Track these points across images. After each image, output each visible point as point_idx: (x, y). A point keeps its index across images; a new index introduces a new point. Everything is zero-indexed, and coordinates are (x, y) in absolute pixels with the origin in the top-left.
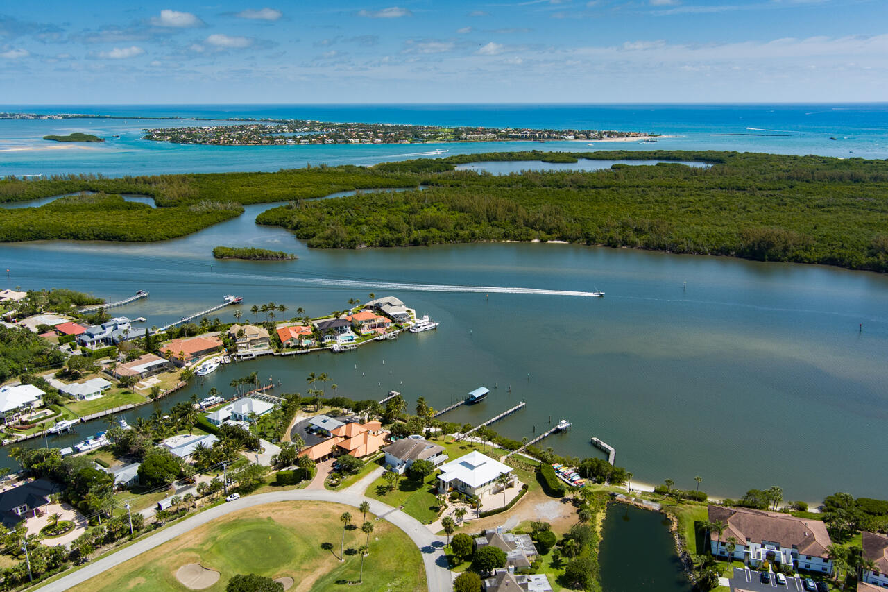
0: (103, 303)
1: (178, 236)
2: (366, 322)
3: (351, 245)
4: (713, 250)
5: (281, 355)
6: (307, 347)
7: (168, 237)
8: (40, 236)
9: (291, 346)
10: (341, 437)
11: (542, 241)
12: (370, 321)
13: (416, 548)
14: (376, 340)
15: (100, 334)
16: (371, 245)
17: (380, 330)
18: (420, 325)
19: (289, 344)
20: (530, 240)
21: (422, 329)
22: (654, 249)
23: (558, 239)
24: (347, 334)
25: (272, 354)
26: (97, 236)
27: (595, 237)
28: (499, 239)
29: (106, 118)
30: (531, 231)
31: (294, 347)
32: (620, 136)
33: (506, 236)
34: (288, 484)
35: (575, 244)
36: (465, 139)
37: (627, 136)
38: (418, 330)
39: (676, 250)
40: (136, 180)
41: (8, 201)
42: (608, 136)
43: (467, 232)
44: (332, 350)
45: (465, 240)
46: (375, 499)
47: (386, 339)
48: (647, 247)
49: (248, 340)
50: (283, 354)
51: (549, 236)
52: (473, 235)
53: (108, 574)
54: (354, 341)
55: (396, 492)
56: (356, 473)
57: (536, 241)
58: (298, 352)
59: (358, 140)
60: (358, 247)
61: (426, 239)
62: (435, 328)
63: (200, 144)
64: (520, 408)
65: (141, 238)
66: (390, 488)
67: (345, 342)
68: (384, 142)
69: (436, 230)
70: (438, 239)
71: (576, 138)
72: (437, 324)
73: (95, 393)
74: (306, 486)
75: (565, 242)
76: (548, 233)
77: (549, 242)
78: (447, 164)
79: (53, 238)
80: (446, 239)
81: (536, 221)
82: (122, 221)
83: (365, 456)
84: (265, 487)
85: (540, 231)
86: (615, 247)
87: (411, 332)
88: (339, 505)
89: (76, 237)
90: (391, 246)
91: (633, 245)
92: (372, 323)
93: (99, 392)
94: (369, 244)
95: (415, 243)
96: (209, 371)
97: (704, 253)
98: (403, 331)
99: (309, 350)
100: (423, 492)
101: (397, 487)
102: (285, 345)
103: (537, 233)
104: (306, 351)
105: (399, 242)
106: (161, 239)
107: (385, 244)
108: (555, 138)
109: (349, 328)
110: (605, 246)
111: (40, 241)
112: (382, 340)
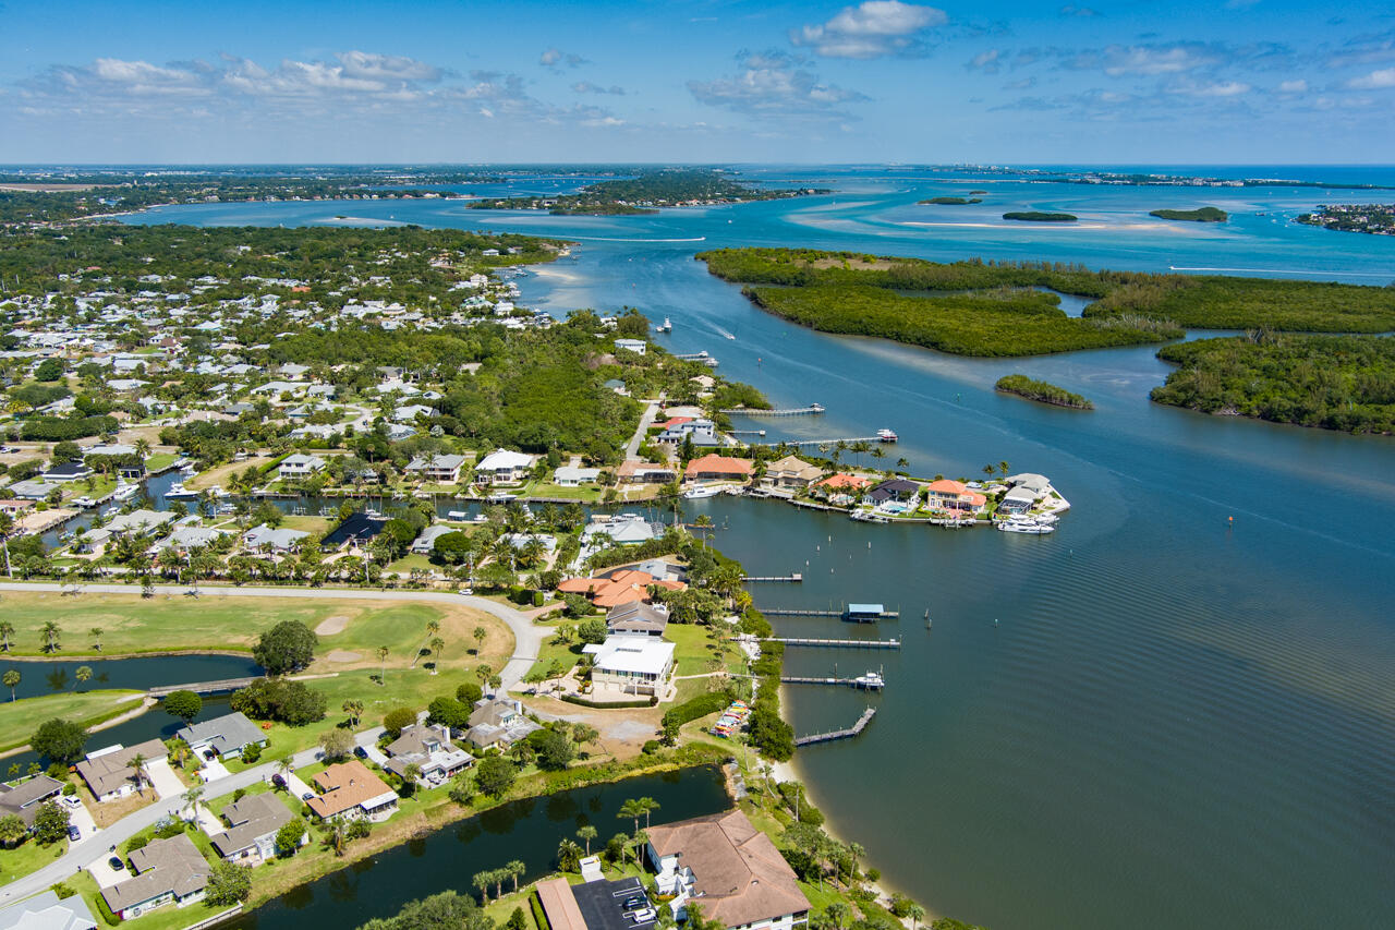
0: (769, 408)
1: (1012, 355)
2: (940, 494)
3: (1208, 407)
5: (796, 504)
7: (996, 354)
8: (865, 331)
10: (613, 581)
12: (947, 495)
14: (930, 523)
15: (677, 432)
16: (1248, 414)
17: (954, 512)
18: (1013, 522)
21: (1016, 528)
24: (905, 504)
25: (787, 500)
26: (919, 340)
31: (819, 499)
34: (515, 601)
40: (1114, 277)
41: (930, 288)
44: (852, 516)
46: (541, 645)
54: (902, 515)
55: (565, 648)
56: (572, 618)
58: (821, 507)
60: (1218, 412)
64: (888, 647)
65: (960, 349)
66: (566, 643)
67: (883, 512)
73: (572, 481)
74: (526, 610)
79: (878, 335)
83: (603, 607)
87: (995, 528)
89: (899, 337)
90: (1279, 421)
92: (950, 499)
93: (576, 482)
94: (1240, 410)
95: (1330, 424)
96: (696, 495)
98: (988, 523)
101: (573, 644)
105: (1299, 415)
106: (984, 356)
107: (1269, 415)
109: (913, 497)
111: (864, 337)
112: (937, 524)
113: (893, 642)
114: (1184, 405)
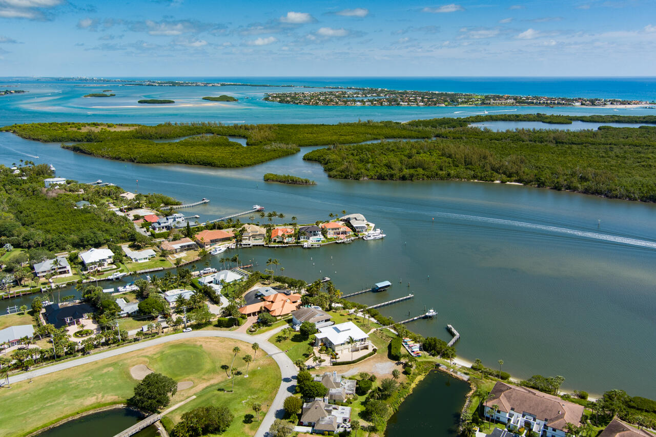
0: (180, 204)
1: (248, 165)
2: (333, 229)
3: (357, 178)
4: (643, 197)
5: (268, 247)
6: (287, 243)
7: (242, 165)
8: (166, 161)
9: (277, 241)
10: (269, 302)
11: (503, 182)
12: (336, 229)
13: (281, 377)
14: (336, 243)
15: (165, 223)
16: (372, 178)
17: (341, 236)
18: (370, 235)
19: (276, 240)
20: (493, 181)
21: (372, 238)
22: (593, 193)
23: (516, 181)
24: (318, 237)
25: (263, 245)
26: (199, 162)
27: (545, 181)
28: (468, 179)
29: (247, 85)
30: (495, 174)
31: (278, 242)
32: (623, 103)
33: (474, 177)
34: (224, 327)
35: (528, 186)
36: (489, 104)
37: (629, 104)
38: (369, 238)
39: (610, 195)
40: (241, 127)
41: (161, 138)
42: (611, 104)
43: (444, 172)
44: (302, 246)
45: (442, 178)
46: (273, 343)
47: (343, 243)
48: (586, 191)
49: (250, 235)
50: (270, 246)
51: (509, 179)
52: (449, 175)
53: (96, 363)
54: (320, 242)
55: (288, 341)
56: (270, 325)
57: (498, 182)
58: (280, 245)
59: (406, 103)
60: (361, 179)
61: (412, 176)
62: (382, 238)
63: (297, 104)
64: (409, 298)
65: (224, 165)
66: (285, 338)
67: (314, 242)
68: (425, 105)
69: (421, 170)
70: (421, 176)
71: (582, 104)
72: (384, 235)
73: (144, 259)
74: (235, 329)
75: (521, 184)
76: (508, 177)
77: (508, 183)
78: (463, 122)
79: (173, 162)
80: (428, 177)
81: (500, 167)
82: (218, 153)
83: (279, 316)
84: (210, 327)
85: (502, 175)
86: (560, 190)
87: (364, 239)
88: (248, 344)
89: (187, 162)
90: (386, 180)
91: (575, 189)
92: (337, 230)
93: (146, 258)
94: (369, 177)
95: (403, 178)
96: (218, 252)
97: (635, 199)
98: (359, 238)
99: (287, 245)
100: (305, 344)
101: (290, 338)
102: (273, 240)
103: (500, 176)
104: (285, 245)
105: (391, 177)
106: (237, 167)
107: (381, 178)
108: (563, 104)
109: (320, 233)
110: (551, 189)
111: (166, 164)
112: (340, 243)
113: (410, 296)
114: (346, 178)
